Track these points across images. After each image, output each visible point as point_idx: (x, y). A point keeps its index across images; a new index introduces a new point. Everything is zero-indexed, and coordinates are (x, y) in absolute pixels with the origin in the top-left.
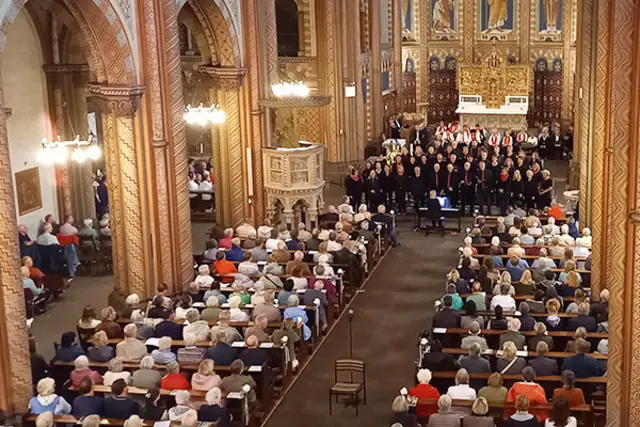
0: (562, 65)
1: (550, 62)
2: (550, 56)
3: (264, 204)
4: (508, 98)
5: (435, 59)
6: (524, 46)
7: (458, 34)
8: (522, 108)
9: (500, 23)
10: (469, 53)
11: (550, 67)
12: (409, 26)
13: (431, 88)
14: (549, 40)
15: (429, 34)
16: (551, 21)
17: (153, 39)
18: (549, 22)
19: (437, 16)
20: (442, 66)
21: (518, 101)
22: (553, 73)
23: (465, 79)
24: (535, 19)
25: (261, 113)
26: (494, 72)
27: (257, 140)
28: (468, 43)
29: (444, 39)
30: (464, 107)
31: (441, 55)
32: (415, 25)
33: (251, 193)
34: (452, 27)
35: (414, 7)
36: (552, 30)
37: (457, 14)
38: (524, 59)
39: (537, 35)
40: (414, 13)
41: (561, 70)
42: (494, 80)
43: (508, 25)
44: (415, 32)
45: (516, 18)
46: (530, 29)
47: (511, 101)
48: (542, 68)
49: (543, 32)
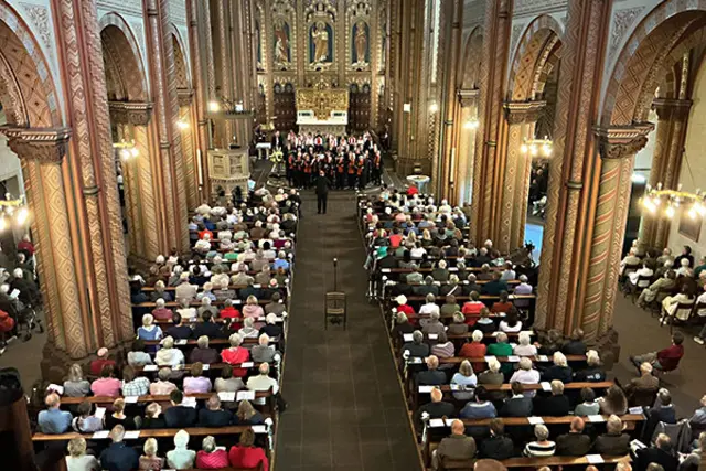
0: (369, 89)
1: (360, 86)
2: (361, 82)
3: (210, 190)
4: (332, 112)
5: (278, 84)
6: (341, 75)
7: (294, 66)
8: (343, 120)
9: (323, 58)
10: (301, 80)
11: (360, 90)
12: (259, 60)
13: (276, 106)
14: (359, 70)
15: (274, 66)
16: (361, 57)
17: (159, 66)
18: (359, 56)
19: (278, 52)
20: (283, 90)
21: (340, 114)
22: (363, 95)
23: (301, 98)
24: (349, 55)
25: (206, 123)
26: (322, 94)
27: (203, 143)
28: (301, 73)
29: (284, 69)
30: (301, 120)
31: (282, 81)
32: (263, 59)
33: (201, 183)
34: (289, 60)
35: (263, 45)
36: (361, 63)
37: (292, 50)
38: (341, 84)
39: (350, 67)
40: (263, 50)
41: (369, 92)
42: (322, 100)
43: (329, 59)
44: (264, 64)
45: (335, 54)
46: (345, 62)
47: (336, 114)
48: (354, 90)
49: (355, 64)
